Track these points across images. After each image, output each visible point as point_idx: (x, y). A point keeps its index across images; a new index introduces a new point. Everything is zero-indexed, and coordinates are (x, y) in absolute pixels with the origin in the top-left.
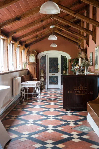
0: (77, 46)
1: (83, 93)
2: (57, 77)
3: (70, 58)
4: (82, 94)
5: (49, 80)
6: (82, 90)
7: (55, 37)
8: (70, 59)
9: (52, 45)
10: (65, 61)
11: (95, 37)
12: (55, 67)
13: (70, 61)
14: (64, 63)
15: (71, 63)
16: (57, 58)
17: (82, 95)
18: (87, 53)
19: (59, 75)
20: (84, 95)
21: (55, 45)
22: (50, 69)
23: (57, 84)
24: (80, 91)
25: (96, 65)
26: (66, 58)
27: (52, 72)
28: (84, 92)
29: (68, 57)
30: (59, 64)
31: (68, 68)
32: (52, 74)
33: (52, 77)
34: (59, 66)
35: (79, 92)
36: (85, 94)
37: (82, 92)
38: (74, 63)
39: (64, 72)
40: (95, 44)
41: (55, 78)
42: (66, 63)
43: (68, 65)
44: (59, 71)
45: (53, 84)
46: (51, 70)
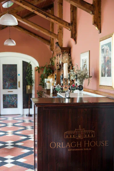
0: (49, 47)
1: (87, 145)
2: (16, 96)
3: (38, 65)
4: (83, 147)
5: (4, 101)
6: (84, 139)
7: (13, 19)
8: (37, 67)
9: (6, 42)
10: (29, 69)
11: (100, 17)
12: (13, 80)
13: (38, 69)
14: (28, 73)
15: (39, 72)
16: (16, 65)
17: (83, 151)
18: (70, 56)
19: (19, 92)
20: (87, 149)
21: (13, 42)
22: (4, 82)
23: (16, 107)
24: (79, 140)
25: (102, 76)
26: (31, 65)
27: (8, 88)
28: (87, 142)
29: (35, 64)
30: (19, 75)
31: (34, 81)
32: (9, 92)
33: (8, 95)
34: (20, 78)
35: (76, 143)
36: (90, 147)
37: (83, 144)
38: (44, 73)
39: (28, 87)
40: (100, 32)
41: (13, 98)
42: (31, 73)
43: (33, 76)
44: (19, 86)
45: (10, 107)
46: (6, 85)
